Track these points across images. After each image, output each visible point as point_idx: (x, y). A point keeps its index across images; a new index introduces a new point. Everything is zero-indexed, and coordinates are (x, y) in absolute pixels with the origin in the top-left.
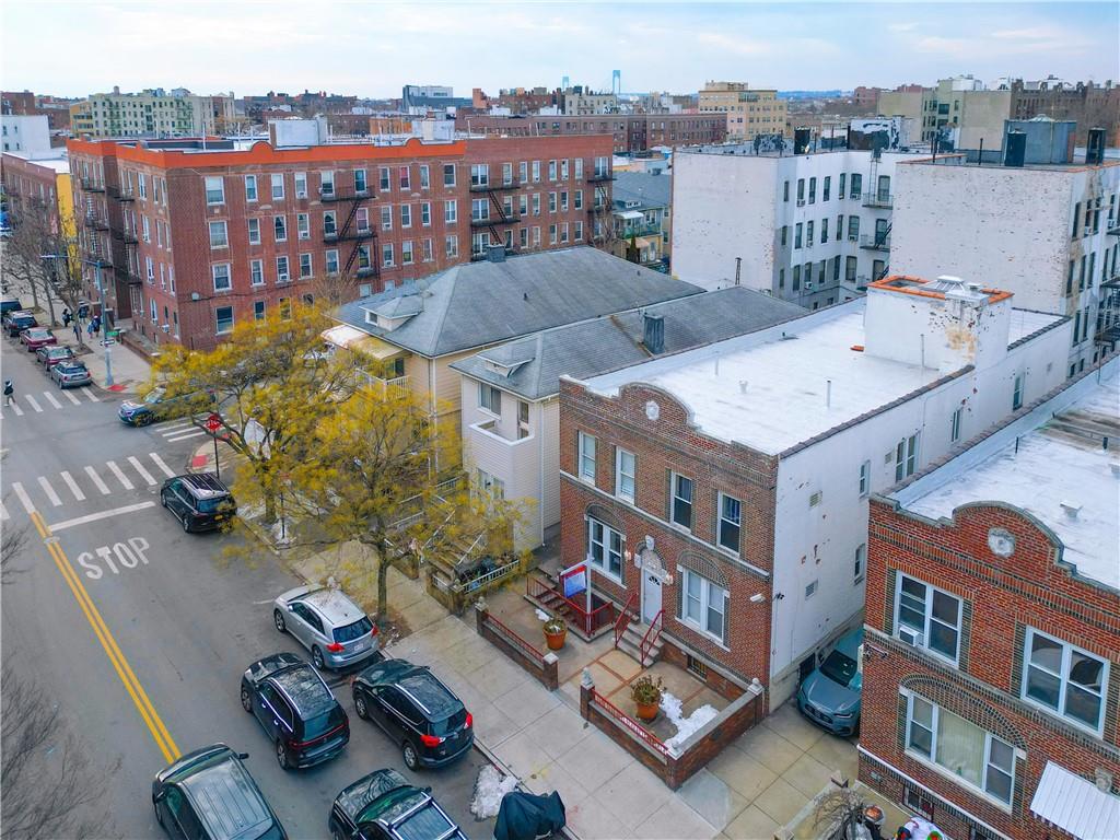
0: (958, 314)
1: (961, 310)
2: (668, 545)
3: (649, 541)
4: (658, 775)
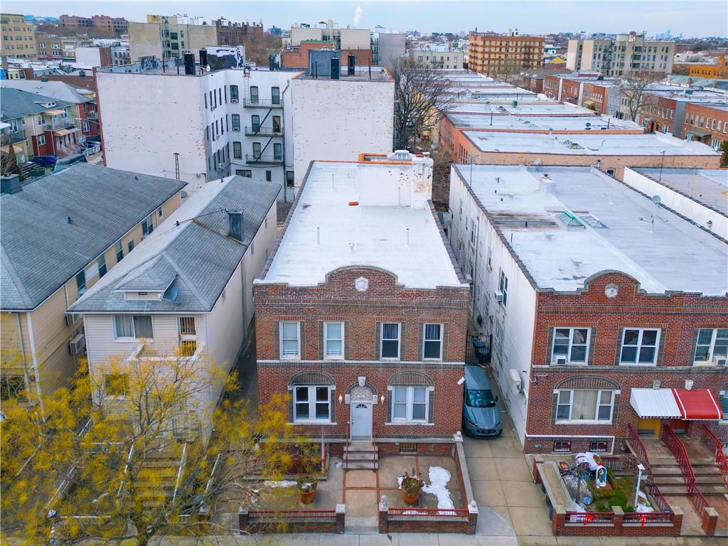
0: (421, 172)
1: (423, 169)
2: (379, 375)
3: (362, 380)
4: (458, 532)
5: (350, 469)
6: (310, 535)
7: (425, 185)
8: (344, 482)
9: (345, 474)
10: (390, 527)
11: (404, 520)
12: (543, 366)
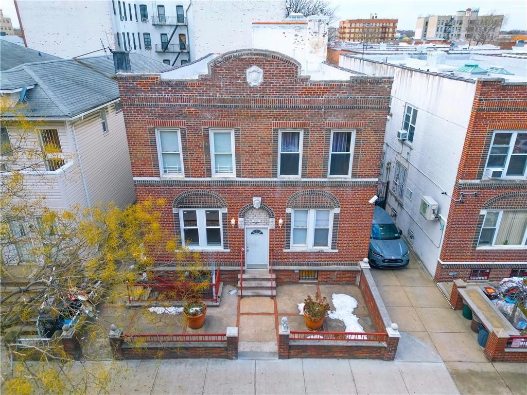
0: (316, 30)
1: (319, 27)
2: (277, 196)
3: (257, 201)
4: (373, 358)
5: (245, 296)
6: (196, 360)
7: (320, 44)
8: (238, 308)
9: (239, 300)
10: (292, 352)
11: (309, 344)
12: (473, 181)
